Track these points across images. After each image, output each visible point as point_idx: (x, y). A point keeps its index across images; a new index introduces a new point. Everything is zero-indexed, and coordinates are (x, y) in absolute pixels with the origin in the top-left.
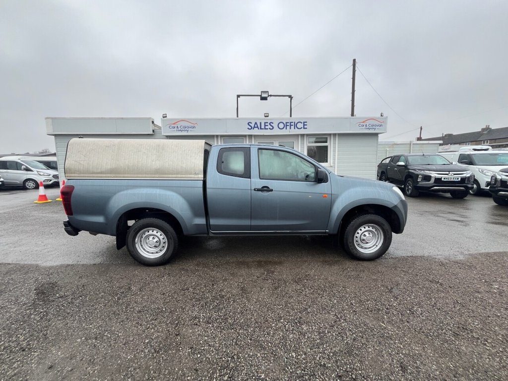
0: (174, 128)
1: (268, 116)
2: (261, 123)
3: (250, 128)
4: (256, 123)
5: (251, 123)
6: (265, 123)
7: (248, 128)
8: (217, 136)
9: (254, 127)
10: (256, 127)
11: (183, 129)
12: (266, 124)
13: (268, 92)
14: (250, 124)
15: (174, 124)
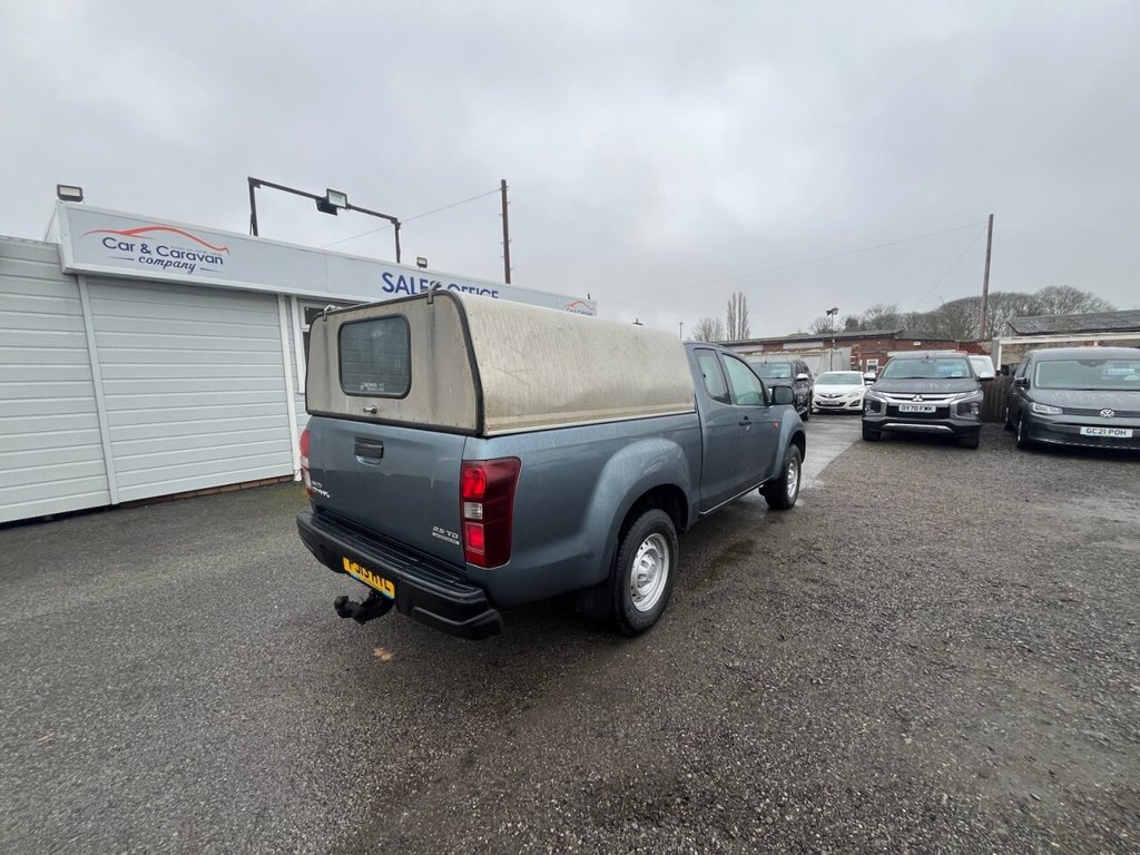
0: (130, 247)
1: (425, 266)
2: (412, 279)
3: (389, 287)
4: (401, 278)
5: (391, 276)
6: (422, 281)
7: (384, 289)
8: (288, 298)
9: (399, 288)
10: (402, 288)
11: (170, 258)
12: (424, 284)
13: (345, 195)
14: (387, 277)
15: (128, 233)
